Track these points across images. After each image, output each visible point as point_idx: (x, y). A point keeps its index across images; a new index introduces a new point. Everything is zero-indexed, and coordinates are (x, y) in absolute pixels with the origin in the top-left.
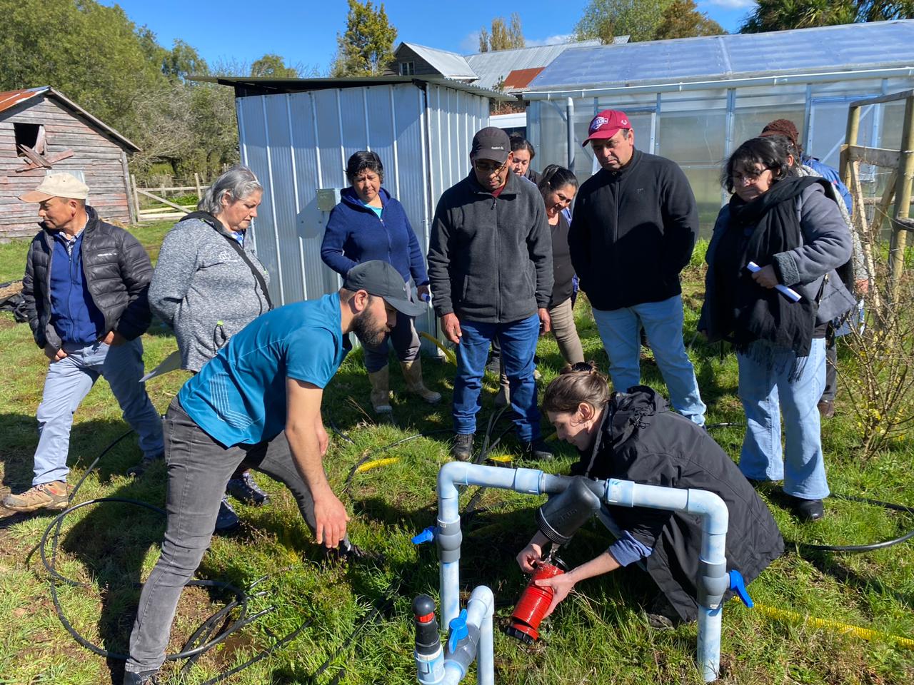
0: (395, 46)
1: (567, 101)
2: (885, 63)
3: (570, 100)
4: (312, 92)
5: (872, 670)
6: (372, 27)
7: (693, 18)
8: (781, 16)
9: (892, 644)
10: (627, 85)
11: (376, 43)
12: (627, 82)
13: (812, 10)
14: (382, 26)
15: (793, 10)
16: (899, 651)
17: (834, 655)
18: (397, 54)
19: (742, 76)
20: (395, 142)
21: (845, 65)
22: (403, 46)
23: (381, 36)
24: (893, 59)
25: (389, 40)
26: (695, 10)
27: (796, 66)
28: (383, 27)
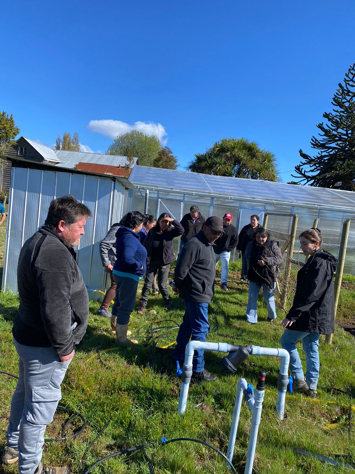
0: (17, 138)
1: (146, 191)
2: (266, 198)
3: (148, 191)
4: (57, 172)
5: (323, 412)
6: (5, 125)
7: (171, 158)
8: (206, 165)
9: (326, 403)
10: (172, 189)
11: (6, 134)
12: (172, 187)
13: (218, 165)
14: (10, 125)
15: (211, 163)
16: (329, 406)
17: (312, 409)
18: (18, 142)
19: (217, 194)
20: (97, 201)
21: (253, 196)
22: (22, 138)
23: (10, 131)
24: (268, 197)
25: (14, 134)
26: (172, 155)
27: (236, 193)
28: (11, 127)
